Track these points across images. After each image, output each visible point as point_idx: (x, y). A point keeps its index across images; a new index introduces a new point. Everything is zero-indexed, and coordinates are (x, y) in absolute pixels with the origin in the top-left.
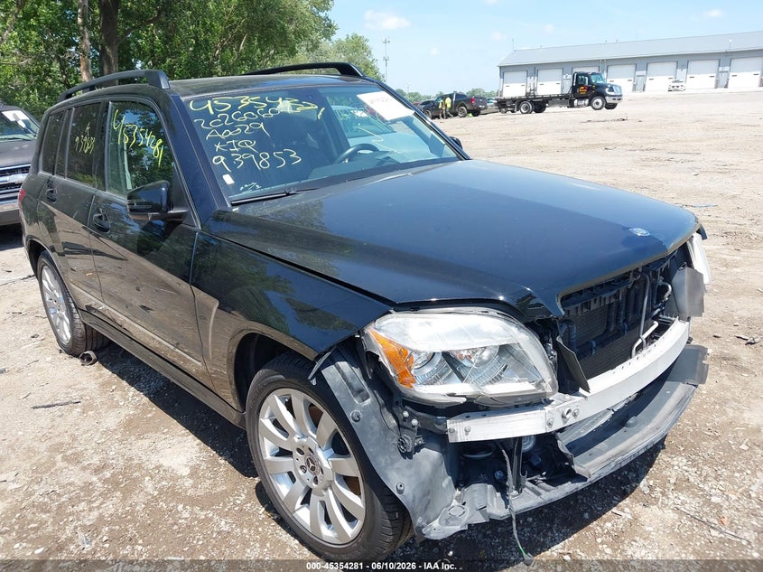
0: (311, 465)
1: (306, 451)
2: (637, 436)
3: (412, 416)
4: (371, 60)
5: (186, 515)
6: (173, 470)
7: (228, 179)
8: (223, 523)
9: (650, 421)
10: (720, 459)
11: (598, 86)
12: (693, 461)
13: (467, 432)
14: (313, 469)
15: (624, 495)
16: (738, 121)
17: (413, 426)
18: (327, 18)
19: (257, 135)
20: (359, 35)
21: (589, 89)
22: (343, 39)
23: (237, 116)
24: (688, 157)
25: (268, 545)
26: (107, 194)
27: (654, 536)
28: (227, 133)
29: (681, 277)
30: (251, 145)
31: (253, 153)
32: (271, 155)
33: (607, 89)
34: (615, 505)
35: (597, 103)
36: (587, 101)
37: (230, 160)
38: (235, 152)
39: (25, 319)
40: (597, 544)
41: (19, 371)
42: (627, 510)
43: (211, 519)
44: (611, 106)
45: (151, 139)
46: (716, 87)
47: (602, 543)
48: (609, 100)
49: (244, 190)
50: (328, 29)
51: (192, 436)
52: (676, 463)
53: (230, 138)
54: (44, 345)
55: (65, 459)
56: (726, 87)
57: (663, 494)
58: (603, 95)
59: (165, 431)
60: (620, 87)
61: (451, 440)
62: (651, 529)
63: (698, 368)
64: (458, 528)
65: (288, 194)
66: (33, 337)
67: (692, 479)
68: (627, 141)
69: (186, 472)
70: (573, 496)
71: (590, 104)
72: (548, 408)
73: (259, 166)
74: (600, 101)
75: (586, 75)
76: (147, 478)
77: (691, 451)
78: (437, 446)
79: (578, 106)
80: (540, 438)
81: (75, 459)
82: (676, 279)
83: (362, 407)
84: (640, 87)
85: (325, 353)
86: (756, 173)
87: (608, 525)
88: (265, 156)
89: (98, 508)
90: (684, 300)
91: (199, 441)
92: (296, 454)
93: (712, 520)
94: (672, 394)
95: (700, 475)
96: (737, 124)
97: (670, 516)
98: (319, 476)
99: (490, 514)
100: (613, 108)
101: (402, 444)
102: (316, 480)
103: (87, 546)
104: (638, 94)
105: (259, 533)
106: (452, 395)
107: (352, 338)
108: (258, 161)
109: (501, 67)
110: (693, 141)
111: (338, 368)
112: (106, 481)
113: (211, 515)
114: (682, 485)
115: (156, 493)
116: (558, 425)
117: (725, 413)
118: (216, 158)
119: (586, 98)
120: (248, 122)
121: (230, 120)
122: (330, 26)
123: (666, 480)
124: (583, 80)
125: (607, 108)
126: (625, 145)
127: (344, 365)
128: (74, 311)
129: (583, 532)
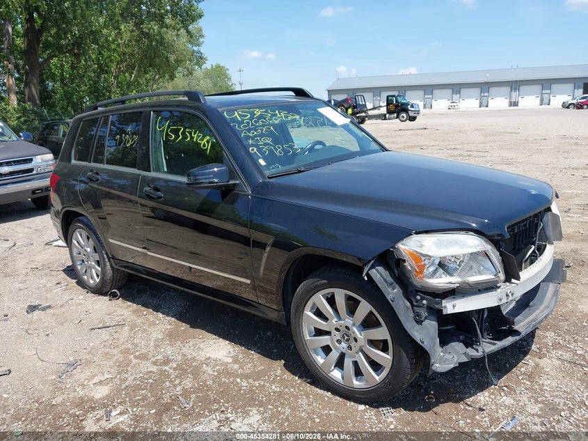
0: (346, 338)
1: (343, 329)
2: (538, 312)
3: (422, 299)
4: (230, 84)
5: (245, 384)
6: (220, 360)
7: (262, 162)
8: (274, 387)
9: (542, 304)
10: (574, 331)
11: (403, 104)
12: (558, 333)
13: (454, 306)
14: (348, 340)
15: (526, 353)
16: (504, 130)
17: (424, 305)
18: (199, 52)
19: (271, 134)
20: (221, 65)
21: (397, 106)
22: (209, 68)
23: (256, 122)
24: (481, 154)
25: (311, 396)
26: (152, 174)
27: (551, 373)
28: (253, 133)
29: (547, 217)
30: (269, 141)
31: (272, 146)
32: (282, 147)
33: (409, 106)
34: (523, 359)
35: (403, 117)
36: (395, 115)
37: (260, 150)
38: (261, 145)
39: (43, 272)
40: (519, 380)
41: (62, 306)
42: (530, 361)
43: (264, 386)
44: (413, 119)
45: (198, 136)
46: (480, 107)
47: (523, 379)
48: (411, 114)
49: (273, 169)
50: (200, 60)
51: (221, 339)
52: (548, 335)
53: (256, 136)
54: (69, 289)
55: (136, 357)
56: (487, 106)
57: (548, 352)
58: (406, 111)
59: (201, 337)
60: (418, 105)
61: (444, 313)
62: (548, 370)
63: (561, 273)
64: (452, 366)
65: (300, 172)
66: (58, 284)
67: (561, 343)
68: (433, 143)
69: (230, 360)
70: (513, 345)
71: (398, 117)
72: (499, 290)
73: (278, 154)
74: (405, 115)
75: (393, 96)
76: (204, 366)
77: (555, 329)
78: (434, 318)
79: (389, 119)
80: (490, 310)
81: (144, 357)
82: (545, 219)
83: (393, 293)
84: (428, 105)
85: (370, 261)
86: (530, 164)
87: (523, 369)
88: (280, 148)
89: (180, 384)
90: (550, 232)
91: (228, 342)
92: (334, 332)
93: (582, 362)
94: (548, 289)
95: (565, 340)
96: (504, 132)
97: (557, 362)
98: (353, 344)
99: (471, 356)
100: (414, 120)
101: (418, 316)
102: (350, 348)
103: (187, 406)
104: (427, 111)
105: (302, 391)
106: (451, 283)
107: (388, 250)
108: (276, 150)
109: (328, 91)
110: (480, 143)
111: (377, 270)
112: (175, 369)
113: (262, 383)
114: (556, 346)
115: (216, 374)
116: (504, 300)
117: (567, 306)
118: (251, 148)
119: (395, 112)
120: (263, 126)
121: (252, 125)
122: (201, 58)
123: (546, 345)
124: (392, 101)
125: (410, 121)
126: (433, 146)
127: (380, 269)
128: (107, 260)
129: (509, 374)
